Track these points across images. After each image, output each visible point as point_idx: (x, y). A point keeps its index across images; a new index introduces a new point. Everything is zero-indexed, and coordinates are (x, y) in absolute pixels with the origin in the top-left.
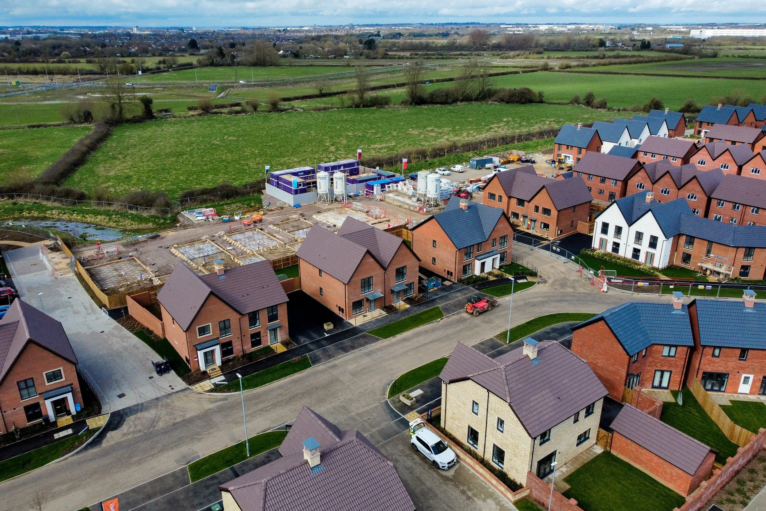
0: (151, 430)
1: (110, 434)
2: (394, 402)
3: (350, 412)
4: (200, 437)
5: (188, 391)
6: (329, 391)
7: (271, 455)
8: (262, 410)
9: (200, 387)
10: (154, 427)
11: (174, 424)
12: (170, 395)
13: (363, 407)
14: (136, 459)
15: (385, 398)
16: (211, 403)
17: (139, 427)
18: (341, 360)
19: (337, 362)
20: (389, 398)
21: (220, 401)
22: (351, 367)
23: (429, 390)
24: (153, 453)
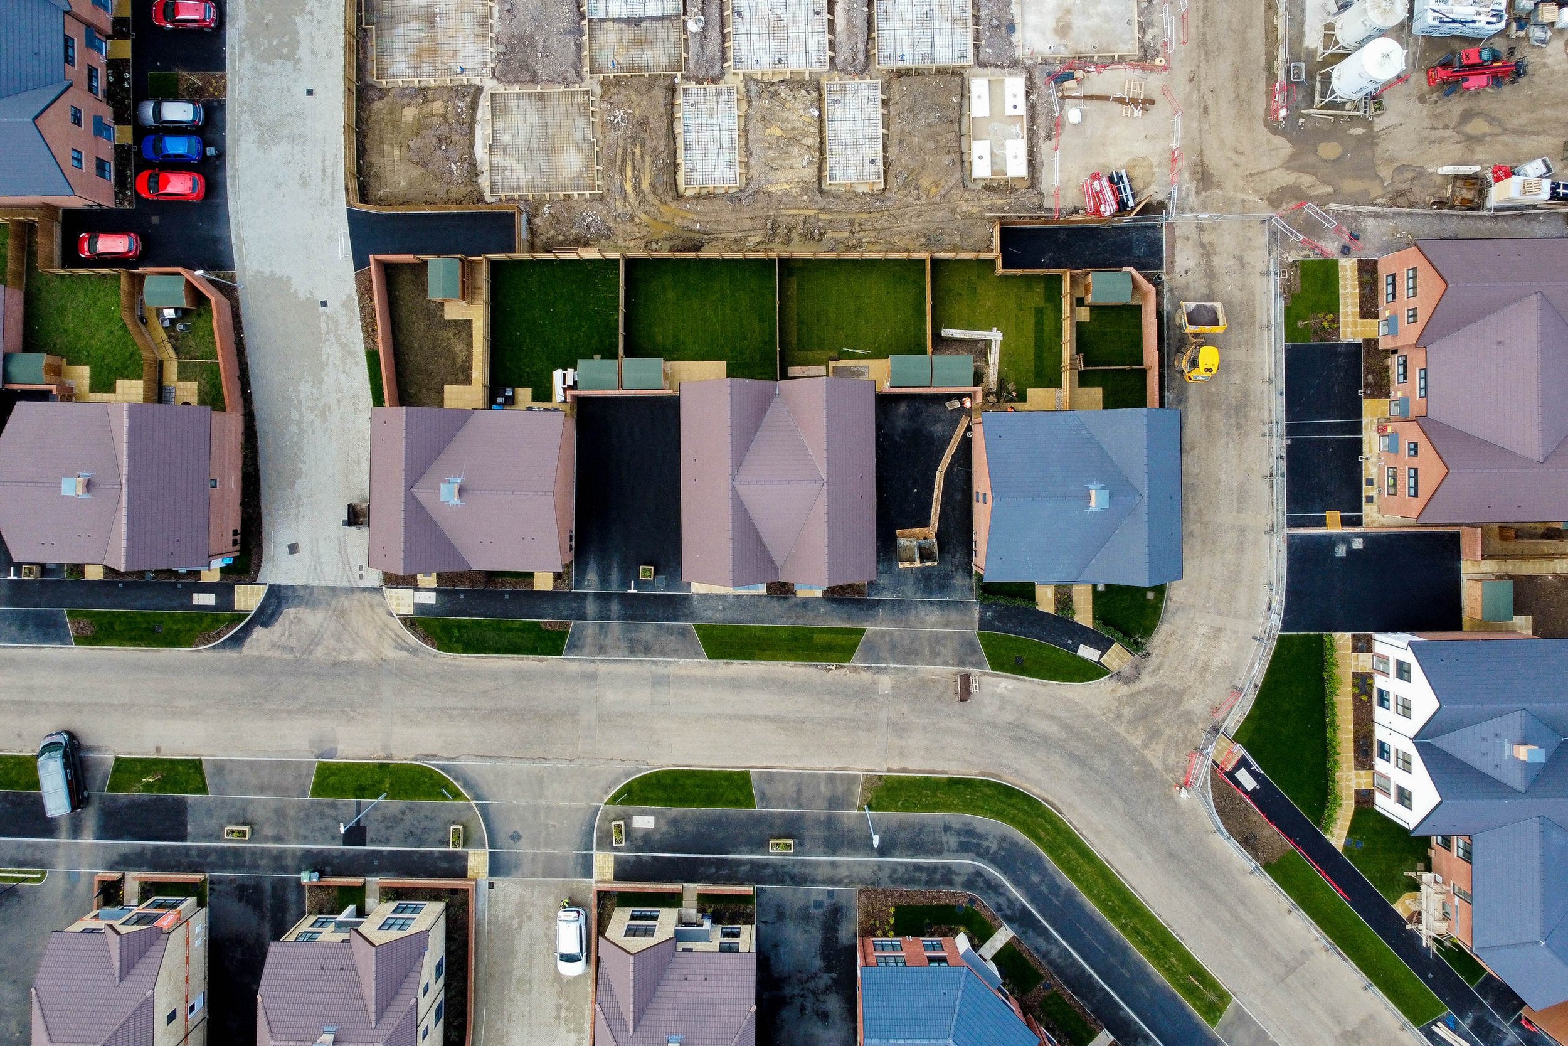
0: (305, 657)
1: (258, 632)
2: (604, 819)
3: (541, 796)
4: (352, 714)
5: (377, 598)
6: (548, 732)
7: (408, 811)
8: (444, 710)
9: (397, 599)
10: (310, 653)
11: (335, 664)
12: (353, 589)
13: (564, 799)
14: (272, 707)
15: (601, 800)
16: (396, 648)
17: (293, 642)
18: (612, 667)
19: (603, 668)
20: (606, 804)
21: (407, 650)
22: (611, 696)
23: (664, 829)
24: (290, 707)
